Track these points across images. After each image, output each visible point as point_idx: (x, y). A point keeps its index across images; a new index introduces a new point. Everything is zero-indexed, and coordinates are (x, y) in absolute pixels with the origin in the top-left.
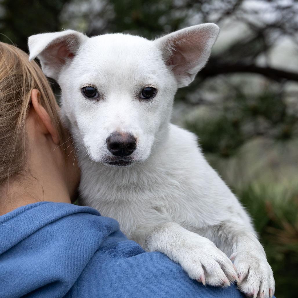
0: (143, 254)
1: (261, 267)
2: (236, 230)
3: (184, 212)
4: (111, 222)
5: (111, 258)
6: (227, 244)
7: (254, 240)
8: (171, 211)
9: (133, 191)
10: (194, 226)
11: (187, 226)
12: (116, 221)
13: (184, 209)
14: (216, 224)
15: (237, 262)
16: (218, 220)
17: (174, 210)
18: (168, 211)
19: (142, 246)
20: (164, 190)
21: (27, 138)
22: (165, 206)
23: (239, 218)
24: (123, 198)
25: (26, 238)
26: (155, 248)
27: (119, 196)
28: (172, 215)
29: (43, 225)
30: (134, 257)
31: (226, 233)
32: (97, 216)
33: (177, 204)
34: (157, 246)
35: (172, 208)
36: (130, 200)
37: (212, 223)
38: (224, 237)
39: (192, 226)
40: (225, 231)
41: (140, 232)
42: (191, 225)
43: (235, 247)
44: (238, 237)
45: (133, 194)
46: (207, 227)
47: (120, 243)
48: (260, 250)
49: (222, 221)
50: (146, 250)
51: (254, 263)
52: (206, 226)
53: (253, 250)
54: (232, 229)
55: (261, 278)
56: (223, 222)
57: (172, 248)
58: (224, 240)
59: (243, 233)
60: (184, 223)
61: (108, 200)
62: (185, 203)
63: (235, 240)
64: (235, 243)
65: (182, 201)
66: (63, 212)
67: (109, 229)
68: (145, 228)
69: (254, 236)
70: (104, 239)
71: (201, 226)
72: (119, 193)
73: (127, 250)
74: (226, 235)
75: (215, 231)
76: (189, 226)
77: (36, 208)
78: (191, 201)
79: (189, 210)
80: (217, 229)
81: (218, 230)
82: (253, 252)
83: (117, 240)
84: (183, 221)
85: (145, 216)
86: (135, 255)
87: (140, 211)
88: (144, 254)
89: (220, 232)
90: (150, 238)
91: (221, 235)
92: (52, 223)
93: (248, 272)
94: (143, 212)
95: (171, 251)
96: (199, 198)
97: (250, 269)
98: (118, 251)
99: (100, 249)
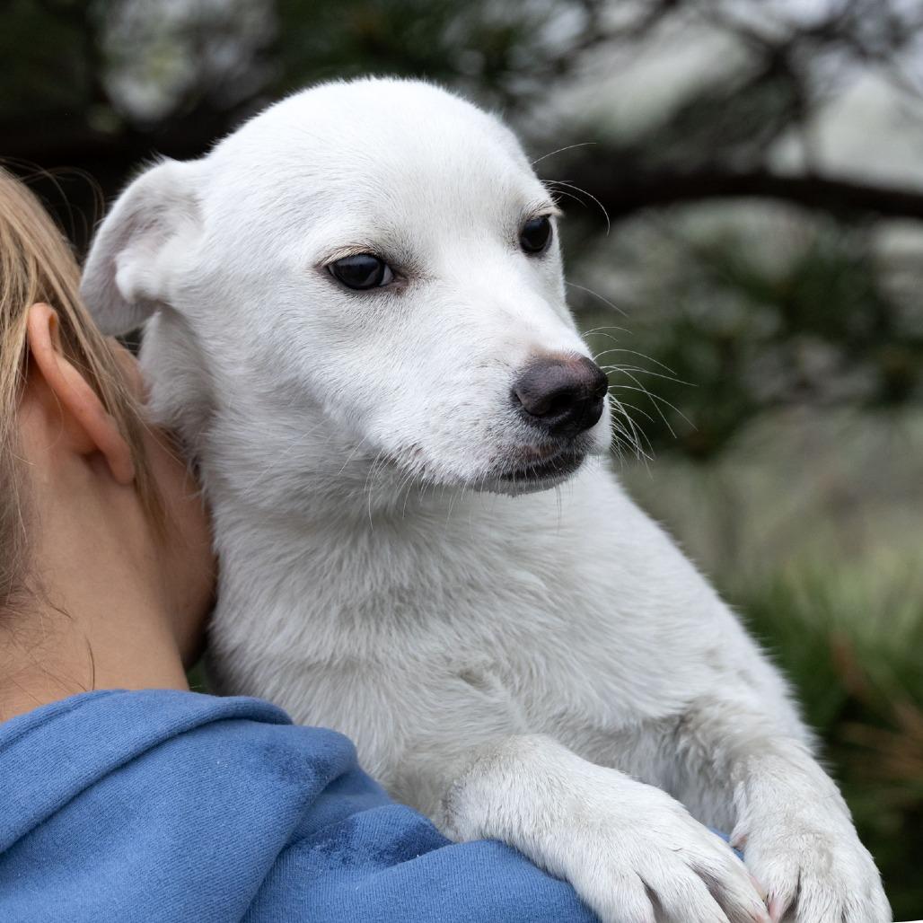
0: (440, 849)
1: (837, 866)
2: (738, 731)
3: (562, 679)
4: (326, 746)
5: (331, 869)
6: (708, 780)
7: (803, 767)
8: (517, 679)
9: (389, 624)
10: (596, 726)
11: (573, 728)
12: (343, 739)
13: (562, 668)
14: (671, 712)
15: (757, 856)
16: (676, 699)
17: (527, 677)
18: (510, 680)
19: (433, 819)
20: (492, 614)
21: (25, 476)
22: (495, 667)
23: (743, 687)
24: (359, 650)
25: (38, 826)
26: (480, 827)
27: (346, 646)
28: (523, 695)
29: (93, 776)
30: (411, 862)
31: (704, 743)
32: (279, 726)
33: (537, 655)
34: (488, 821)
35: (519, 670)
36: (381, 656)
37: (655, 711)
38: (698, 756)
39: (590, 728)
40: (699, 735)
41: (420, 760)
42: (587, 723)
43: (743, 800)
44: (749, 763)
45: (391, 635)
46: (640, 722)
47: (360, 815)
48: (830, 799)
49: (687, 699)
50: (449, 834)
51: (814, 853)
52: (635, 723)
53: (803, 807)
54: (724, 728)
55: (841, 903)
56: (692, 705)
57: (540, 831)
58: (696, 769)
59: (764, 746)
60: (565, 717)
61: (309, 657)
62: (564, 649)
63: (738, 772)
64: (741, 784)
65: (552, 642)
66: (160, 725)
67: (322, 772)
68: (435, 746)
69: (801, 749)
70: (308, 805)
71: (620, 724)
72: (345, 634)
73: (387, 840)
74: (705, 752)
75: (664, 737)
76: (579, 729)
77: (67, 718)
78: (583, 639)
79: (575, 668)
80: (670, 730)
81: (676, 734)
82: (805, 811)
83: (350, 806)
84: (559, 709)
85: (434, 707)
86: (412, 856)
87: (416, 689)
88: (446, 849)
89: (683, 742)
90: (459, 795)
91: (686, 752)
92: (124, 765)
93: (799, 889)
94: (426, 691)
95: (536, 840)
96: (607, 625)
97: (803, 875)
98: (355, 843)
99: (295, 842)
